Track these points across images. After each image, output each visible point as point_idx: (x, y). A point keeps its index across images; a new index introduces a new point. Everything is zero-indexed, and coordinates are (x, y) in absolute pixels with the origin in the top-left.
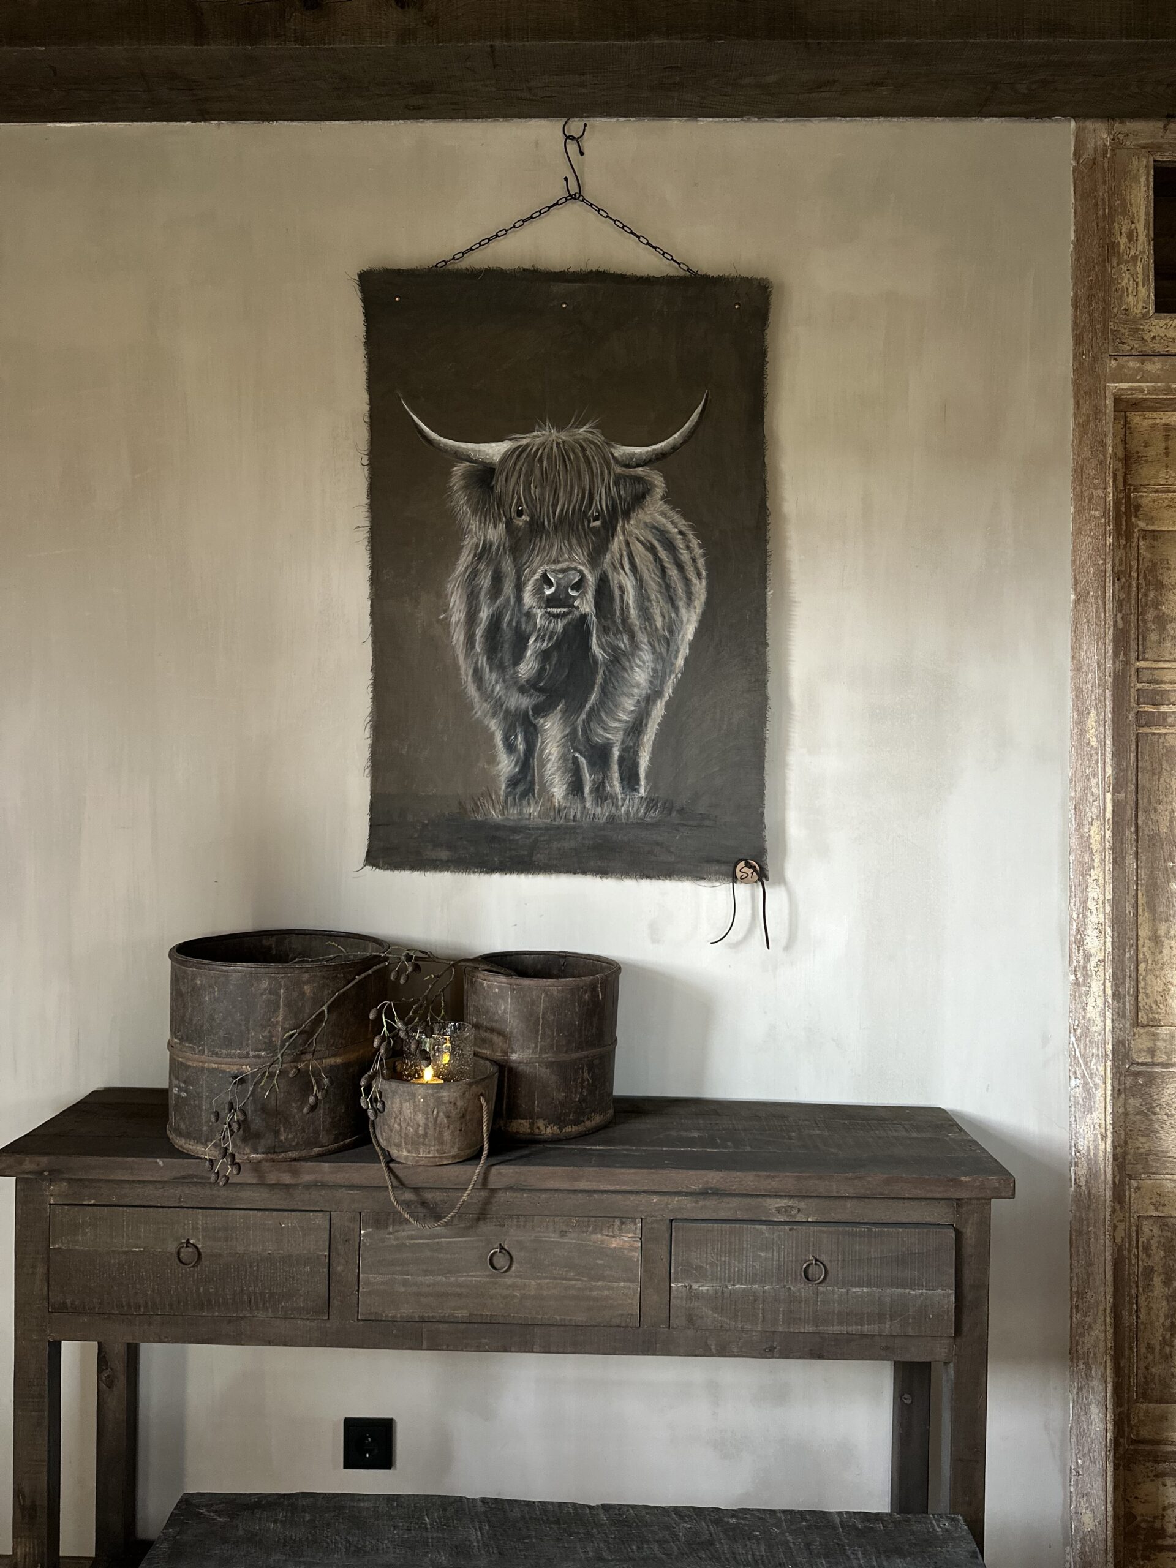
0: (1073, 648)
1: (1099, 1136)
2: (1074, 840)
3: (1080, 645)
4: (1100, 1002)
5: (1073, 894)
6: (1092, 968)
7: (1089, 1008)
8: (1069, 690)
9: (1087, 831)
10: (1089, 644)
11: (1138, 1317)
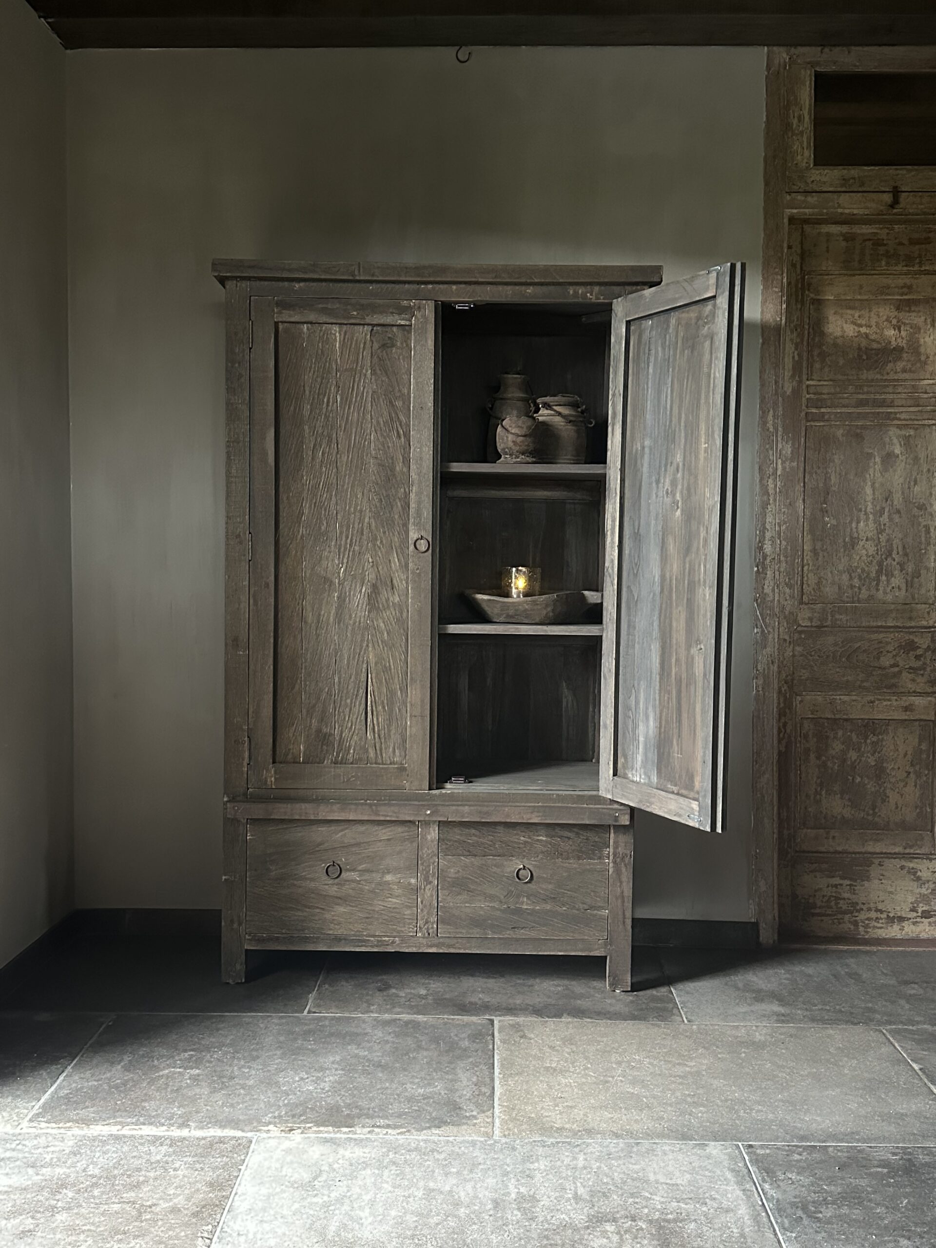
0: (761, 372)
1: (770, 662)
3: (765, 370)
4: (772, 584)
6: (769, 563)
7: (766, 587)
9: (765, 481)
10: (771, 369)
11: (800, 778)
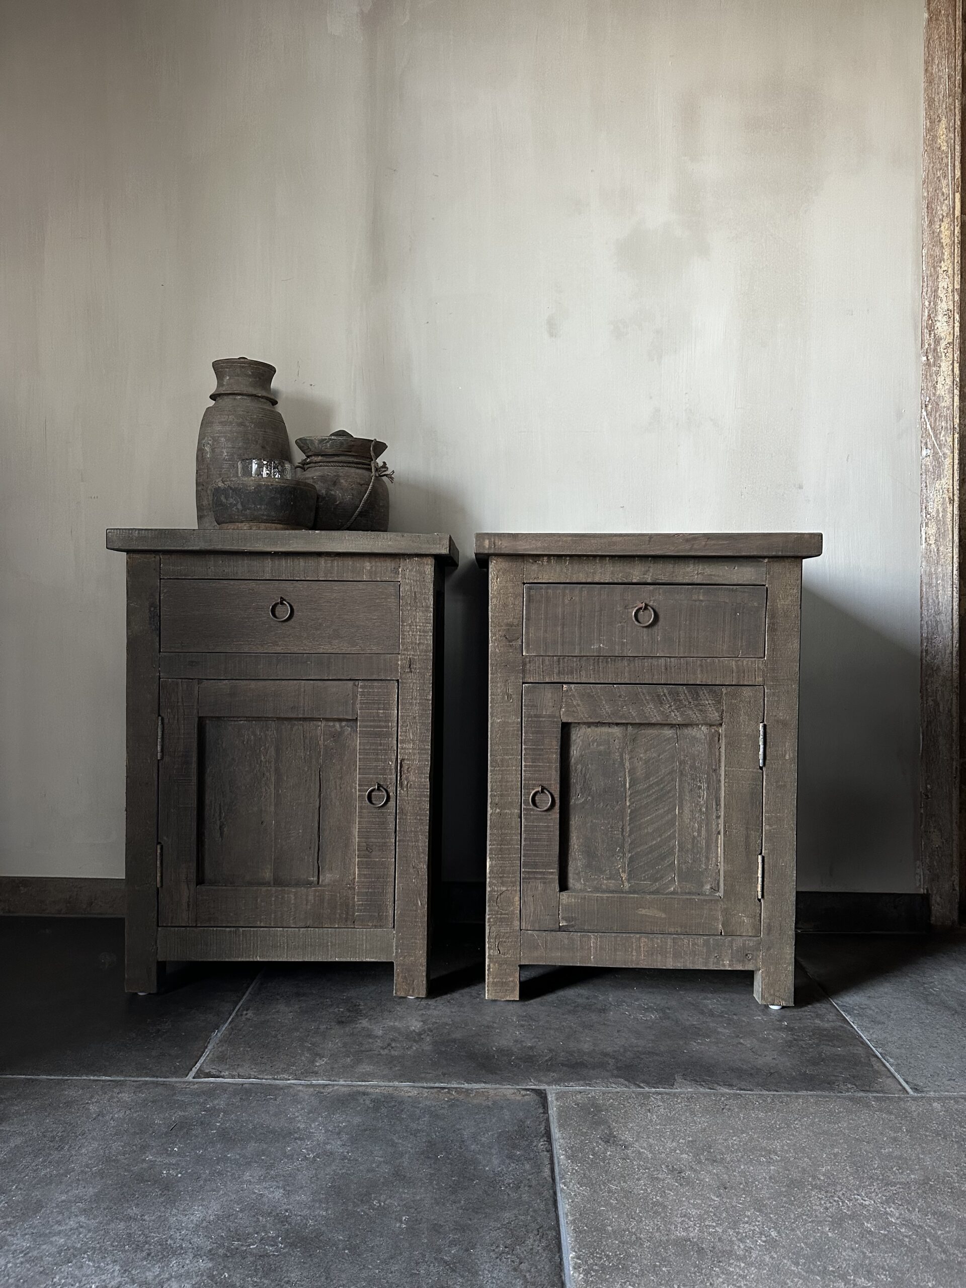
0: (926, 62)
1: (947, 499)
2: (927, 236)
3: (933, 59)
4: (949, 381)
5: (925, 284)
6: (942, 350)
7: (939, 386)
8: (923, 102)
9: (938, 227)
10: (941, 58)
